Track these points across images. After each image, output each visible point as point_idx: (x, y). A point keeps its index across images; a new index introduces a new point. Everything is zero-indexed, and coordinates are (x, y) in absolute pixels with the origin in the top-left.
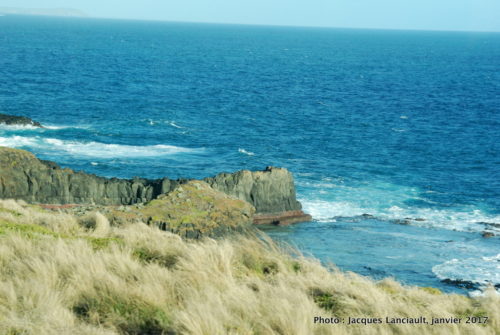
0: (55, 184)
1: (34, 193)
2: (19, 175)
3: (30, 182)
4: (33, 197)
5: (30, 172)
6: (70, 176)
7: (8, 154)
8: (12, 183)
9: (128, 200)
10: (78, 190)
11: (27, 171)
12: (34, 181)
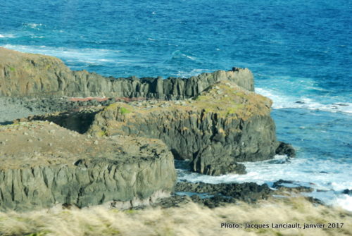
0: (77, 82)
1: (63, 89)
2: (52, 75)
3: (60, 81)
4: (63, 92)
5: (60, 74)
6: (87, 76)
7: (43, 60)
8: (48, 82)
9: (130, 94)
10: (94, 86)
11: (58, 73)
12: (63, 80)
